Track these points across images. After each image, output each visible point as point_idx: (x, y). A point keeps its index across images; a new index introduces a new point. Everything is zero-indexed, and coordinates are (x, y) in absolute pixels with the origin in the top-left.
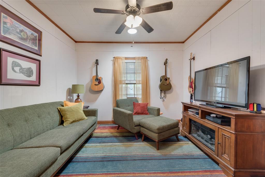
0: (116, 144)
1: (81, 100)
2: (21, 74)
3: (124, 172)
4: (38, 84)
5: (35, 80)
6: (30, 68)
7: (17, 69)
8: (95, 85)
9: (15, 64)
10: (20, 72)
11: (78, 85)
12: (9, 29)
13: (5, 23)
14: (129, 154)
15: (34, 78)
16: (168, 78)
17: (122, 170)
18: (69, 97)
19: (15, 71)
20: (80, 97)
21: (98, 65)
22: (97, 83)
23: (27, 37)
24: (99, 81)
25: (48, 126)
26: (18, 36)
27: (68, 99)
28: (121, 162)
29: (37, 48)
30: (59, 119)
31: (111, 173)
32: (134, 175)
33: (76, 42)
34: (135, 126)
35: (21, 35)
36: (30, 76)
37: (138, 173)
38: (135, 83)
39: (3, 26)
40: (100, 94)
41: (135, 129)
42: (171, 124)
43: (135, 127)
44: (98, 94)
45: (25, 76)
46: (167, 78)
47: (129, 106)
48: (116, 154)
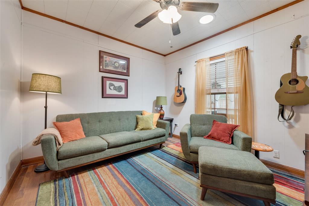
0: (167, 165)
1: (163, 111)
2: (114, 90)
3: (137, 191)
4: (126, 97)
5: (124, 94)
6: (120, 86)
7: (112, 87)
8: (177, 96)
9: (111, 85)
10: (114, 89)
11: (161, 97)
12: (108, 64)
13: (106, 61)
14: (163, 180)
15: (123, 93)
16: (301, 77)
17: (139, 188)
18: (156, 108)
19: (111, 89)
20: (163, 108)
21: (181, 74)
22: (178, 94)
23: (119, 65)
24: (180, 91)
25: (124, 128)
26: (113, 66)
27: (156, 110)
28: (148, 181)
29: (125, 71)
30: (135, 125)
31: (130, 184)
32: (139, 200)
33: (165, 56)
34: (191, 152)
35: (115, 65)
36: (120, 92)
37: (144, 201)
38: (225, 92)
39: (105, 63)
40: (183, 107)
41: (190, 155)
42: (240, 171)
43: (191, 154)
44: (181, 107)
45: (117, 92)
46: (298, 79)
47: (204, 125)
48: (155, 173)
